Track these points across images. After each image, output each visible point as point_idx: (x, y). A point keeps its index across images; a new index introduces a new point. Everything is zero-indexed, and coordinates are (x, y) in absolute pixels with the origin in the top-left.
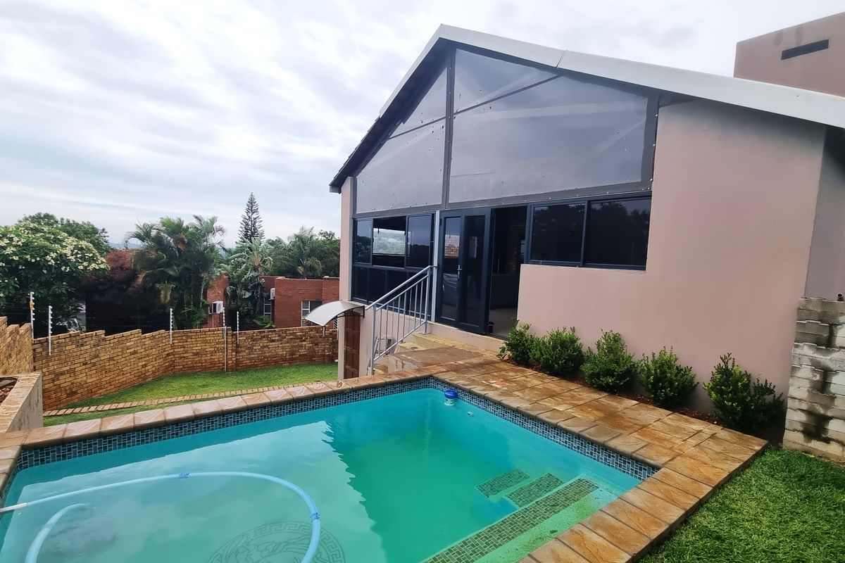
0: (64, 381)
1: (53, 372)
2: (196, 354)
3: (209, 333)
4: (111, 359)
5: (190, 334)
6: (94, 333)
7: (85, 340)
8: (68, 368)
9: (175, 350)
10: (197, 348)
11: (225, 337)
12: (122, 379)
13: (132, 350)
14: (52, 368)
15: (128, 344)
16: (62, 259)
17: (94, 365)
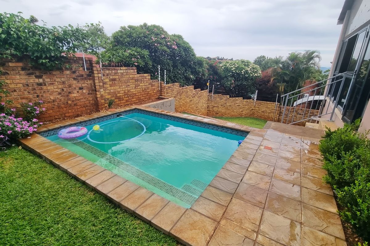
0: (215, 109)
1: (213, 105)
2: (263, 112)
3: (270, 104)
4: (230, 106)
5: (262, 103)
6: (226, 96)
7: (223, 98)
8: (217, 105)
9: (256, 108)
10: (264, 109)
11: (276, 107)
12: (233, 113)
13: (238, 104)
14: (212, 104)
15: (237, 102)
16: (247, 72)
17: (224, 106)
